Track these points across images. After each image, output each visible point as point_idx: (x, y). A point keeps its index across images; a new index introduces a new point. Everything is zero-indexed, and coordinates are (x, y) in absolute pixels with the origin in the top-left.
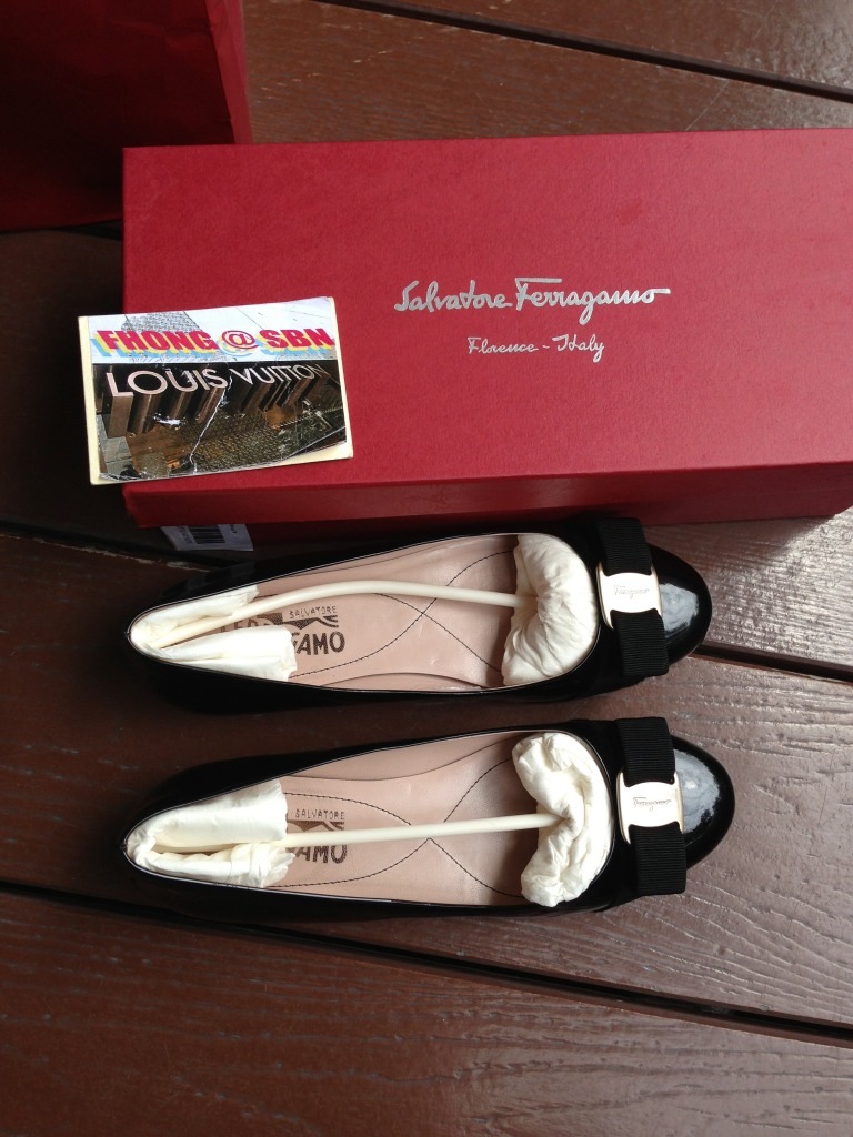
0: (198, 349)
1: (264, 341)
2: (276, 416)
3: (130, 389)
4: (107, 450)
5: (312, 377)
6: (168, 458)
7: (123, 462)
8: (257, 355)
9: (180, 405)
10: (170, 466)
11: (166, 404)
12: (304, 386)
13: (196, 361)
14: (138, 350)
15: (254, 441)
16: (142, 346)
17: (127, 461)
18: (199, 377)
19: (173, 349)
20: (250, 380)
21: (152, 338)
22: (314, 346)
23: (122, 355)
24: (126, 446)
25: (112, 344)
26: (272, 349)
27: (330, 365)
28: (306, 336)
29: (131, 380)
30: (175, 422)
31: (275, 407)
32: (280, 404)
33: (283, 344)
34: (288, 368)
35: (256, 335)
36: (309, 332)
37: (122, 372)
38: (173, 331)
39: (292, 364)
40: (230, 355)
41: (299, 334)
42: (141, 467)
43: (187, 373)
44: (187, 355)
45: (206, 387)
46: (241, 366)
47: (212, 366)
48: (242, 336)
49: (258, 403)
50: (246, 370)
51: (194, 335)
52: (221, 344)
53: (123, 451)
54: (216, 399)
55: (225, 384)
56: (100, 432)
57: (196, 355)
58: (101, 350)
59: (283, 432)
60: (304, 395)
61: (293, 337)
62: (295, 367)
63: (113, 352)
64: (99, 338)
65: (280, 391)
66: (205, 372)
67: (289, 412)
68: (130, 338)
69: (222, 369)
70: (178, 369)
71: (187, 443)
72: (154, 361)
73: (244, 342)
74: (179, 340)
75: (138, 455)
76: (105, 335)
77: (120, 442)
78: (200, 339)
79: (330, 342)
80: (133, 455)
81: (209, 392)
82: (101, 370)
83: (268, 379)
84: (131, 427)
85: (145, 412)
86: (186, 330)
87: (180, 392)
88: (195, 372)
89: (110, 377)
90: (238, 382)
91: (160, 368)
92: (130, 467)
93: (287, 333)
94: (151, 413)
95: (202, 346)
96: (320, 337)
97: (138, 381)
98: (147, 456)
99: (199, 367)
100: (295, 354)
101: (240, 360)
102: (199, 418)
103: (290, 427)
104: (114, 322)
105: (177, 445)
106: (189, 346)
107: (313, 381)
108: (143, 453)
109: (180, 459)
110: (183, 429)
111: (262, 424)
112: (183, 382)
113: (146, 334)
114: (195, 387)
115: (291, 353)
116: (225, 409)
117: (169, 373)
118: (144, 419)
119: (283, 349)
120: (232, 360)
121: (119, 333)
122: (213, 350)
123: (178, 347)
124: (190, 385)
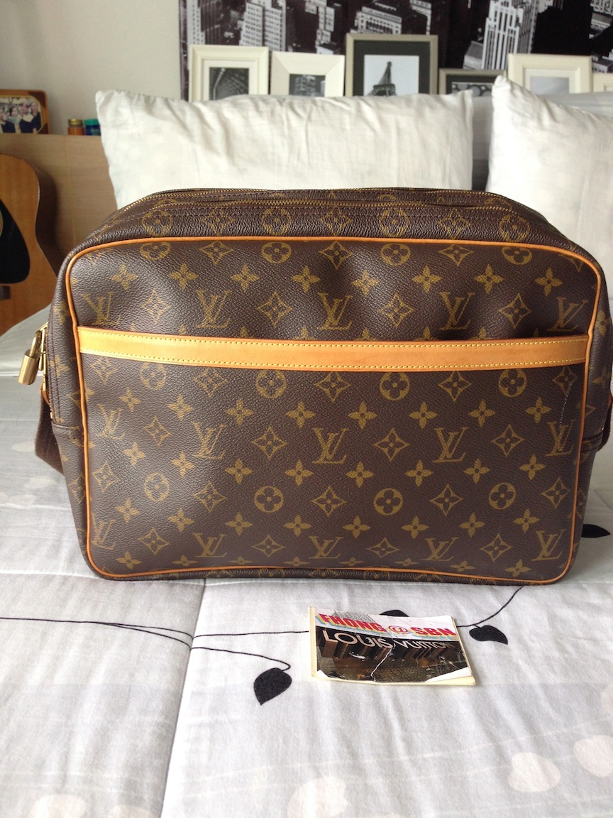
0: (375, 630)
1: (413, 631)
2: (424, 663)
3: (336, 639)
4: (322, 662)
5: (444, 647)
6: (358, 672)
7: (330, 669)
8: (410, 637)
9: (365, 649)
10: (359, 677)
11: (358, 648)
12: (440, 650)
13: (374, 634)
14: (340, 625)
15: (411, 672)
16: (343, 624)
18: (375, 641)
19: (360, 627)
20: (406, 647)
21: (347, 621)
22: (443, 635)
23: (332, 625)
24: (333, 663)
25: (327, 620)
26: (418, 635)
27: (456, 644)
28: (438, 631)
29: (336, 636)
30: (363, 658)
31: (423, 658)
32: (426, 657)
33: (425, 633)
34: (429, 643)
35: (409, 629)
36: (441, 630)
37: (331, 633)
38: (361, 620)
39: (431, 642)
40: (393, 635)
41: (434, 630)
42: (341, 674)
43: (369, 638)
44: (369, 631)
45: (379, 645)
46: (401, 640)
47: (383, 638)
48: (400, 628)
49: (412, 656)
50: (404, 642)
51: (373, 624)
52: (388, 630)
53: (331, 664)
54: (385, 653)
56: (318, 653)
57: (374, 632)
58: (320, 621)
59: (429, 669)
60: (440, 654)
61: (432, 631)
62: (433, 643)
63: (327, 623)
64: (320, 617)
65: (425, 652)
66: (379, 640)
67: (431, 661)
69: (389, 640)
70: (363, 636)
71: (371, 668)
72: (350, 630)
73: (402, 631)
74: (364, 625)
75: (339, 668)
76: (323, 616)
77: (329, 660)
78: (375, 626)
79: (453, 634)
80: (337, 667)
81: (382, 649)
82: (319, 629)
83: (417, 646)
85: (345, 650)
86: (368, 622)
87: (365, 645)
88: (374, 639)
89: (325, 633)
91: (353, 634)
92: (333, 672)
93: (427, 629)
94: (347, 651)
95: (378, 630)
96: (447, 632)
97: (339, 636)
98: (345, 670)
99: (377, 638)
100: (433, 638)
101: (400, 638)
102: (376, 658)
103: (435, 668)
105: (364, 667)
106: (371, 629)
107: (444, 650)
108: (343, 668)
109: (365, 674)
110: (366, 660)
111: (415, 665)
112: (367, 642)
113: (344, 619)
114: (373, 645)
115: (430, 637)
116: (392, 657)
117: (358, 637)
118: (343, 654)
119: (425, 635)
121: (331, 617)
122: (383, 632)
123: (363, 628)
124: (371, 643)
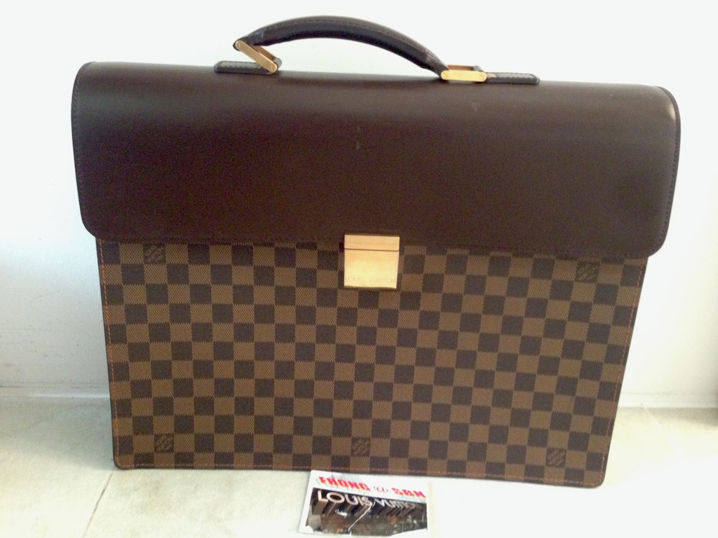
0: (361, 489)
2: (394, 521)
3: (326, 498)
4: (310, 519)
5: (413, 507)
6: (339, 527)
7: (317, 525)
8: (389, 496)
9: (349, 507)
10: (338, 531)
11: (342, 507)
12: (409, 511)
13: (360, 494)
14: (334, 485)
15: (381, 527)
16: (336, 484)
18: (360, 500)
19: (350, 487)
20: (383, 505)
22: (416, 496)
23: (327, 486)
24: (320, 520)
25: (323, 482)
26: (396, 495)
27: (424, 506)
28: (413, 493)
29: (328, 495)
30: (346, 514)
31: (394, 516)
32: (396, 515)
33: (401, 494)
34: (403, 503)
35: (389, 488)
36: (415, 492)
37: (325, 493)
38: (352, 482)
39: (405, 502)
40: (375, 494)
41: (409, 491)
42: (325, 528)
43: (354, 497)
44: (356, 491)
45: (362, 504)
46: (380, 499)
47: (366, 496)
49: (386, 513)
50: (383, 501)
51: (361, 485)
52: (372, 490)
54: (365, 510)
55: (371, 504)
56: (310, 512)
57: (361, 492)
58: (318, 483)
59: (396, 526)
61: (407, 493)
63: (323, 484)
64: (318, 479)
65: (397, 511)
66: (363, 498)
67: (400, 519)
68: (332, 481)
69: (371, 499)
70: (350, 496)
71: (349, 524)
73: (383, 491)
74: (354, 485)
75: (324, 523)
76: (322, 479)
77: (317, 517)
78: (363, 486)
79: (423, 496)
80: (322, 523)
81: (363, 507)
84: (324, 512)
85: (332, 508)
86: (358, 483)
87: (349, 504)
88: (359, 498)
89: (320, 494)
90: (377, 505)
92: (319, 527)
93: (405, 491)
94: (334, 509)
96: (420, 494)
97: (332, 496)
98: (328, 525)
99: (361, 496)
100: (407, 498)
101: (380, 497)
102: (356, 514)
103: (401, 525)
104: (327, 475)
105: (344, 523)
106: (359, 488)
107: (413, 510)
108: (327, 523)
109: (344, 529)
110: (347, 517)
111: (386, 521)
112: (352, 500)
114: (357, 503)
115: (405, 498)
116: (369, 514)
117: (347, 496)
118: (330, 511)
119: (400, 496)
121: (329, 480)
122: (368, 491)
124: (355, 502)
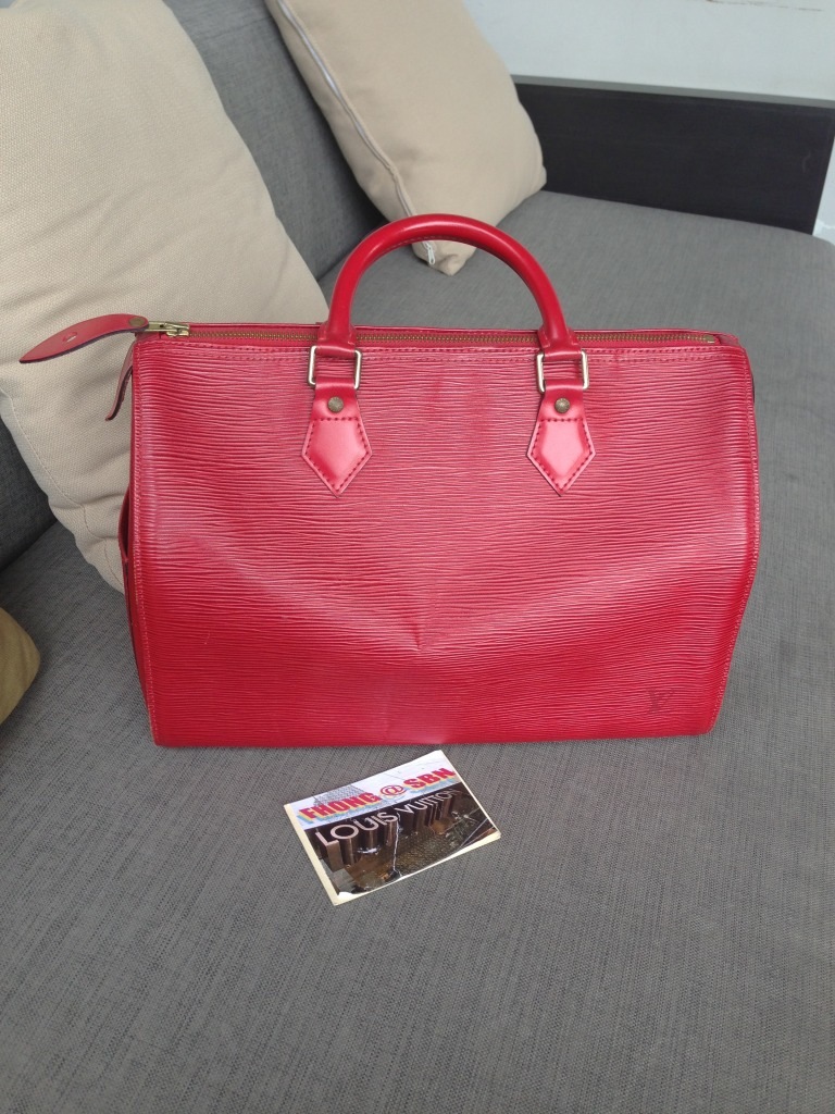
1: (409, 786)
2: (439, 827)
4: (336, 880)
6: (379, 873)
7: (350, 884)
10: (383, 878)
11: (362, 840)
14: (330, 815)
15: (431, 846)
17: (352, 883)
18: (377, 819)
21: (336, 806)
22: (442, 779)
23: (322, 820)
24: (349, 873)
25: (311, 815)
28: (435, 775)
29: (333, 833)
30: (374, 850)
31: (436, 822)
32: (437, 818)
34: (433, 796)
35: (402, 784)
37: (325, 830)
40: (391, 801)
42: (363, 884)
43: (367, 819)
44: (363, 809)
45: (385, 824)
46: (401, 805)
47: (382, 810)
48: (393, 788)
49: (423, 822)
50: (407, 806)
51: (362, 796)
52: (382, 796)
53: (347, 878)
54: (395, 828)
55: (396, 819)
57: (369, 807)
60: (451, 808)
61: (426, 779)
62: (438, 795)
63: (314, 820)
64: (301, 815)
65: (433, 811)
66: (379, 815)
67: (446, 822)
68: (322, 809)
70: (361, 818)
71: (388, 861)
72: (343, 818)
75: (357, 878)
76: (305, 811)
78: (366, 797)
79: (452, 774)
80: (355, 879)
82: (311, 833)
83: (422, 807)
84: (346, 861)
85: (351, 849)
86: (356, 795)
90: (404, 816)
92: (355, 886)
93: (422, 777)
94: (355, 850)
96: (444, 773)
97: (338, 832)
98: (364, 876)
100: (433, 787)
102: (388, 843)
104: (309, 803)
105: (382, 864)
106: (362, 803)
107: (452, 799)
108: (361, 875)
109: (388, 871)
111: (432, 835)
112: (368, 825)
113: (331, 804)
114: (377, 826)
115: (429, 788)
117: (356, 822)
119: (424, 787)
120: (393, 803)
123: (355, 806)
124: (373, 826)
